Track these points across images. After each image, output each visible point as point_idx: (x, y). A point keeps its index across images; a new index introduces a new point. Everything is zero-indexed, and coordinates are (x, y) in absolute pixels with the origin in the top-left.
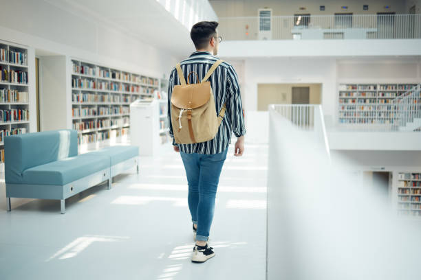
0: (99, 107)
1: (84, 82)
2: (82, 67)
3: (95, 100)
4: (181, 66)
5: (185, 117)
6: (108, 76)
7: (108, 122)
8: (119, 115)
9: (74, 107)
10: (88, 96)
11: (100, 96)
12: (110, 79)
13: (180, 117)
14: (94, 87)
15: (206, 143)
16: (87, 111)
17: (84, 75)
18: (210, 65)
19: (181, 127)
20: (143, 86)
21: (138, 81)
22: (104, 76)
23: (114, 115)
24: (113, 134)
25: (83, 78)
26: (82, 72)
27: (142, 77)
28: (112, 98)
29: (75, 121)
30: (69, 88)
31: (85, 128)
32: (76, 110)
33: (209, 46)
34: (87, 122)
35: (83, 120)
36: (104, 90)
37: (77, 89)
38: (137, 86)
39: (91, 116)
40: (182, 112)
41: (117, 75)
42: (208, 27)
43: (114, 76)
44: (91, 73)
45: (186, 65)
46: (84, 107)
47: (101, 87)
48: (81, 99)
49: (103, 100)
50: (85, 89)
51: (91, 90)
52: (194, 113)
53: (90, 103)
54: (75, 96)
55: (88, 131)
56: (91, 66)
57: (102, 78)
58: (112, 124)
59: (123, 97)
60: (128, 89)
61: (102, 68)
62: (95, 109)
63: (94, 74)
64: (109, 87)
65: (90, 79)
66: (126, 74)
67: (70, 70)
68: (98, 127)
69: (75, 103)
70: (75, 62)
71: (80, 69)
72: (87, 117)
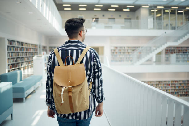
0: (17, 58)
1: (12, 48)
2: (11, 42)
3: (16, 55)
4: (59, 51)
5: (66, 94)
6: (20, 45)
7: (20, 64)
8: (24, 61)
9: (8, 59)
10: (13, 54)
11: (17, 54)
12: (21, 46)
13: (62, 93)
14: (15, 50)
15: (80, 113)
16: (13, 60)
17: (12, 45)
18: (82, 51)
19: (63, 102)
20: (32, 49)
21: (31, 47)
22: (19, 45)
23: (22, 61)
24: (22, 69)
25: (11, 47)
26: (11, 44)
27: (32, 45)
28: (21, 54)
29: (9, 65)
30: (7, 51)
31: (12, 68)
32: (9, 60)
33: (79, 36)
34: (13, 65)
35: (12, 64)
36: (19, 51)
37: (9, 51)
38: (30, 49)
39: (14, 63)
40: (63, 89)
41: (23, 44)
42: (78, 22)
43: (22, 45)
44: (14, 44)
45: (63, 50)
46: (12, 58)
47: (18, 50)
48: (11, 55)
49: (18, 55)
50: (12, 51)
51: (14, 51)
52: (74, 90)
53: (14, 57)
54: (9, 54)
55: (13, 69)
56: (14, 41)
57: (18, 46)
58: (22, 65)
59: (25, 54)
60: (27, 50)
61: (18, 42)
62: (16, 59)
63: (15, 44)
64: (21, 50)
65: (13, 47)
66: (26, 43)
67: (7, 44)
68: (17, 67)
69: (9, 57)
70: (8, 40)
71: (10, 43)
72: (13, 63)
